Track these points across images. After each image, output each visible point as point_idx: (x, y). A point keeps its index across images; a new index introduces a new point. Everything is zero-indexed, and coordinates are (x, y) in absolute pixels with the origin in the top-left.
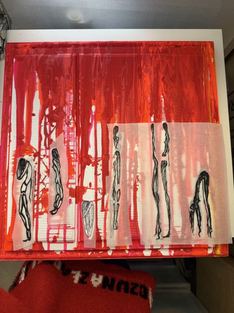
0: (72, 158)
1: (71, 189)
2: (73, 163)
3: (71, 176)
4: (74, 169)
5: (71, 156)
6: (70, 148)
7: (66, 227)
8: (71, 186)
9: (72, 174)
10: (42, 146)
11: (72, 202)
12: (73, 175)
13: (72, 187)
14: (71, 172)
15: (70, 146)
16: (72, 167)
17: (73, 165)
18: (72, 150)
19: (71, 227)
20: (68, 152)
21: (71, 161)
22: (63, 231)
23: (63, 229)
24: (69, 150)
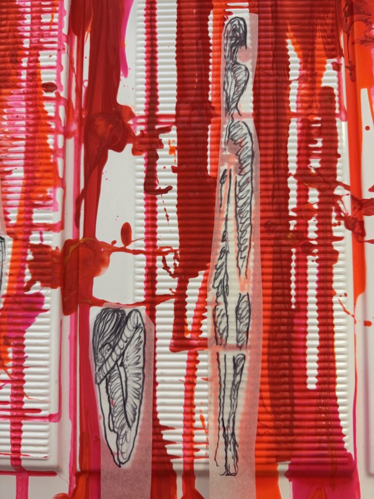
0: (50, 118)
1: (41, 250)
2: (50, 141)
3: (41, 195)
4: (55, 164)
5: (46, 112)
6: (43, 76)
7: (20, 413)
8: (42, 239)
9: (48, 185)
11: (45, 306)
12: (49, 190)
13: (45, 243)
14: (41, 178)
15: (42, 71)
16: (49, 158)
17: (51, 147)
18: (49, 87)
19: (42, 413)
20: (33, 93)
21: (43, 131)
22: (8, 426)
23: (9, 421)
24: (36, 86)
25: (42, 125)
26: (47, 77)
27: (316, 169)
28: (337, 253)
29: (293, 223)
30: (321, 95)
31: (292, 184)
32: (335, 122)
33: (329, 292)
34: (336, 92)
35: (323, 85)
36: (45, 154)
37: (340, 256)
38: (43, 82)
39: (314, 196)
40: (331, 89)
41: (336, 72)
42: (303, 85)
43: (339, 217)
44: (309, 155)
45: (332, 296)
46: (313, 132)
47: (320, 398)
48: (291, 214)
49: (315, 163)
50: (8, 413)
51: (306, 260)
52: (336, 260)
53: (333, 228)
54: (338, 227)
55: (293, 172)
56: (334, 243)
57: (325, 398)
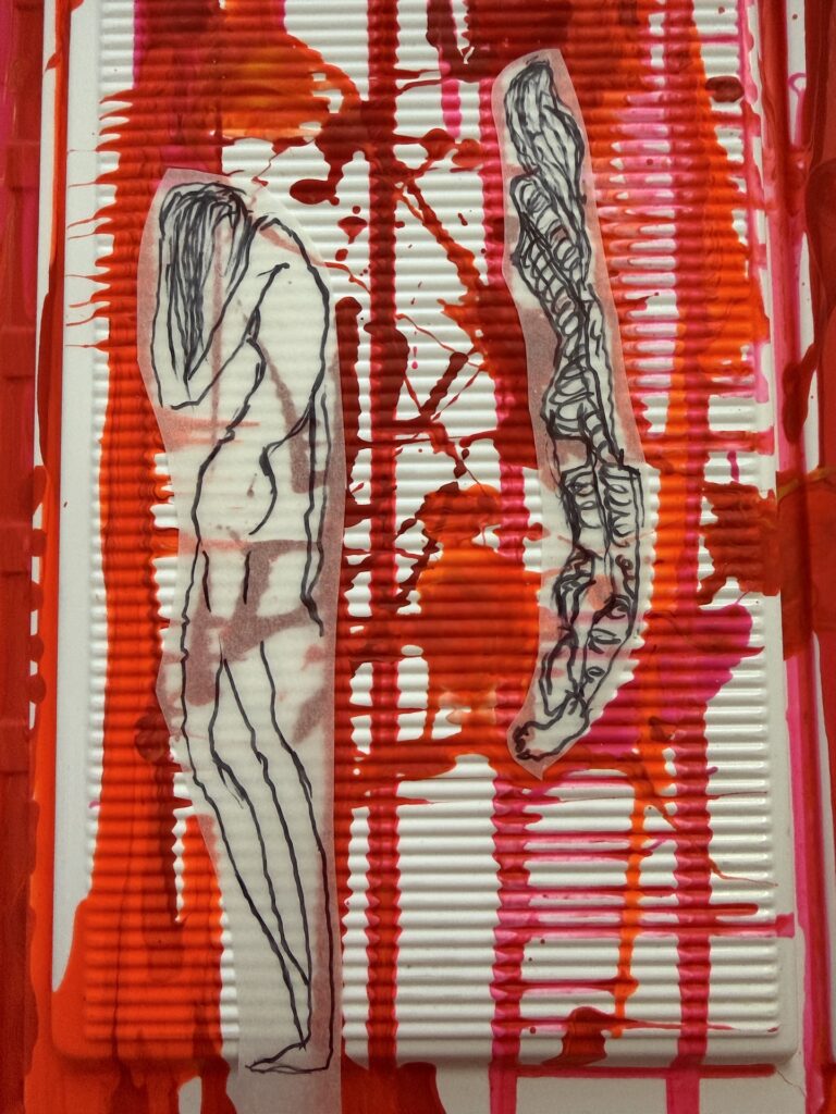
0: (733, 167)
1: (734, 498)
2: (739, 225)
3: (727, 362)
4: (753, 283)
5: (722, 152)
6: (707, 61)
7: (702, 916)
8: (735, 472)
9: (742, 336)
10: (413, 42)
11: (754, 640)
12: (746, 347)
13: (744, 480)
14: (724, 318)
15: (705, 47)
16: (738, 268)
17: (743, 240)
18: (727, 88)
19: (763, 914)
20: (683, 103)
21: (718, 201)
22: (673, 953)
23: (674, 937)
24: (692, 86)
25: (714, 184)
26: (717, 62)
36: (728, 259)
38: (709, 76)
50: (672, 918)
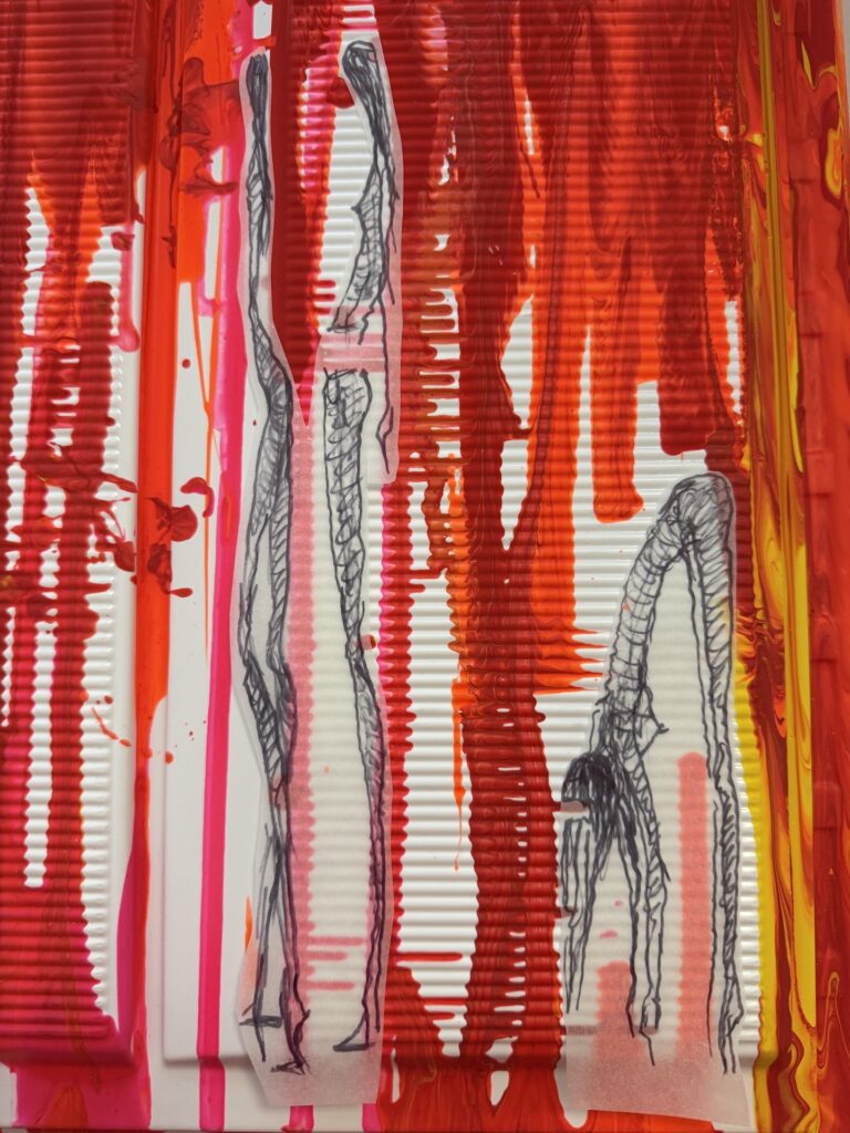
27: (63, 449)
28: (94, 616)
29: (13, 555)
30: (85, 298)
31: (16, 478)
32: (108, 352)
33: (74, 694)
34: (115, 292)
35: (91, 279)
37: (100, 623)
39: (55, 501)
40: (106, 286)
41: (118, 253)
42: (52, 280)
43: (103, 545)
44: (53, 421)
45: (80, 702)
46: (63, 374)
47: (49, 905)
48: (13, 538)
49: (62, 438)
51: (35, 631)
52: (91, 631)
53: (90, 567)
54: (99, 565)
55: (19, 454)
56: (89, 597)
57: (60, 905)
